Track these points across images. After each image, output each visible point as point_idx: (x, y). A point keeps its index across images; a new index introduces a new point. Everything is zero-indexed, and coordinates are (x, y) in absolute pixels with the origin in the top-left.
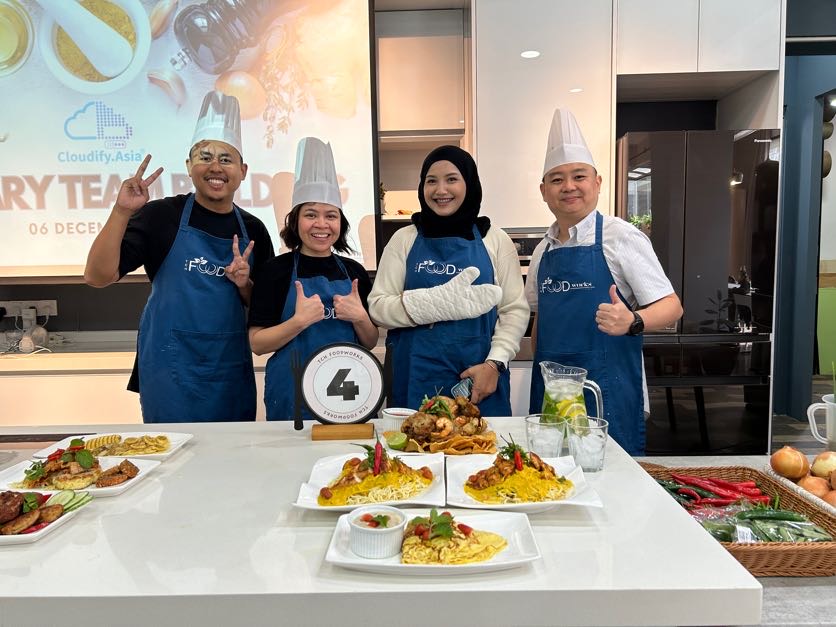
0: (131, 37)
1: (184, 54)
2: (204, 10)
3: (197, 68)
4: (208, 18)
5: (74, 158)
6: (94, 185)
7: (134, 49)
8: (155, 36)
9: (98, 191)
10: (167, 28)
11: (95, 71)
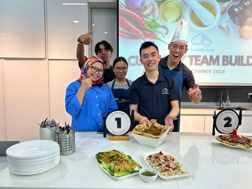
0: (214, 14)
1: (230, 19)
2: (237, 6)
3: (234, 24)
4: (239, 9)
5: (193, 50)
6: (198, 58)
7: (215, 18)
8: (222, 14)
9: (199, 60)
10: (226, 11)
11: (202, 24)
